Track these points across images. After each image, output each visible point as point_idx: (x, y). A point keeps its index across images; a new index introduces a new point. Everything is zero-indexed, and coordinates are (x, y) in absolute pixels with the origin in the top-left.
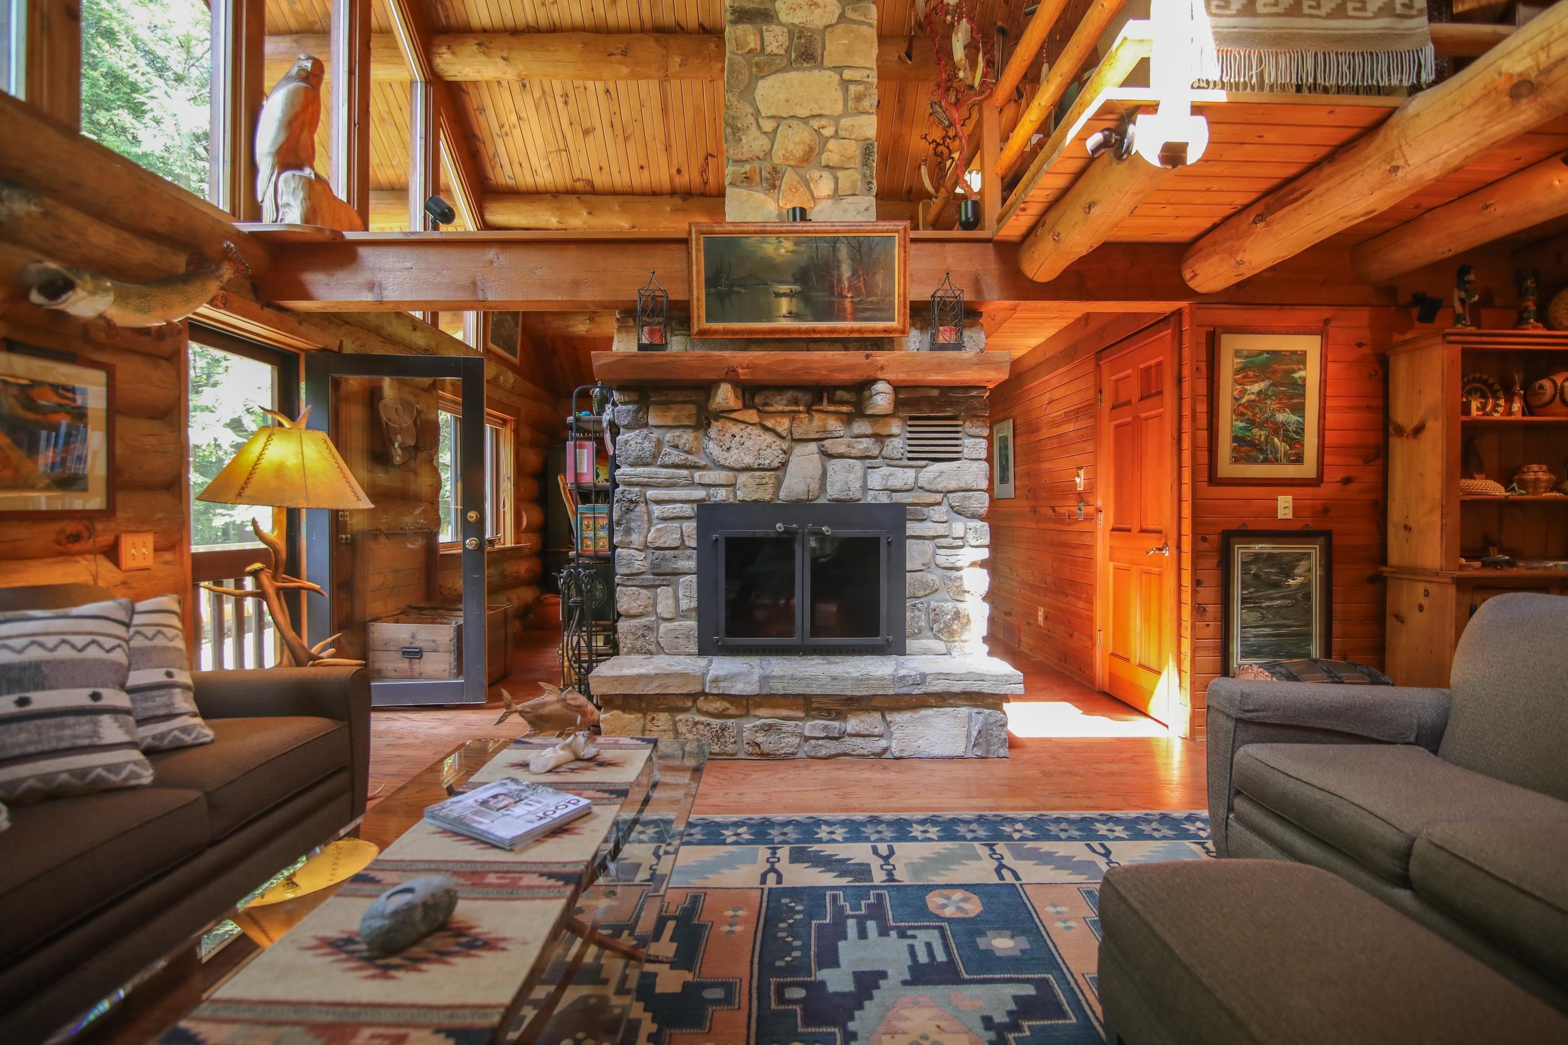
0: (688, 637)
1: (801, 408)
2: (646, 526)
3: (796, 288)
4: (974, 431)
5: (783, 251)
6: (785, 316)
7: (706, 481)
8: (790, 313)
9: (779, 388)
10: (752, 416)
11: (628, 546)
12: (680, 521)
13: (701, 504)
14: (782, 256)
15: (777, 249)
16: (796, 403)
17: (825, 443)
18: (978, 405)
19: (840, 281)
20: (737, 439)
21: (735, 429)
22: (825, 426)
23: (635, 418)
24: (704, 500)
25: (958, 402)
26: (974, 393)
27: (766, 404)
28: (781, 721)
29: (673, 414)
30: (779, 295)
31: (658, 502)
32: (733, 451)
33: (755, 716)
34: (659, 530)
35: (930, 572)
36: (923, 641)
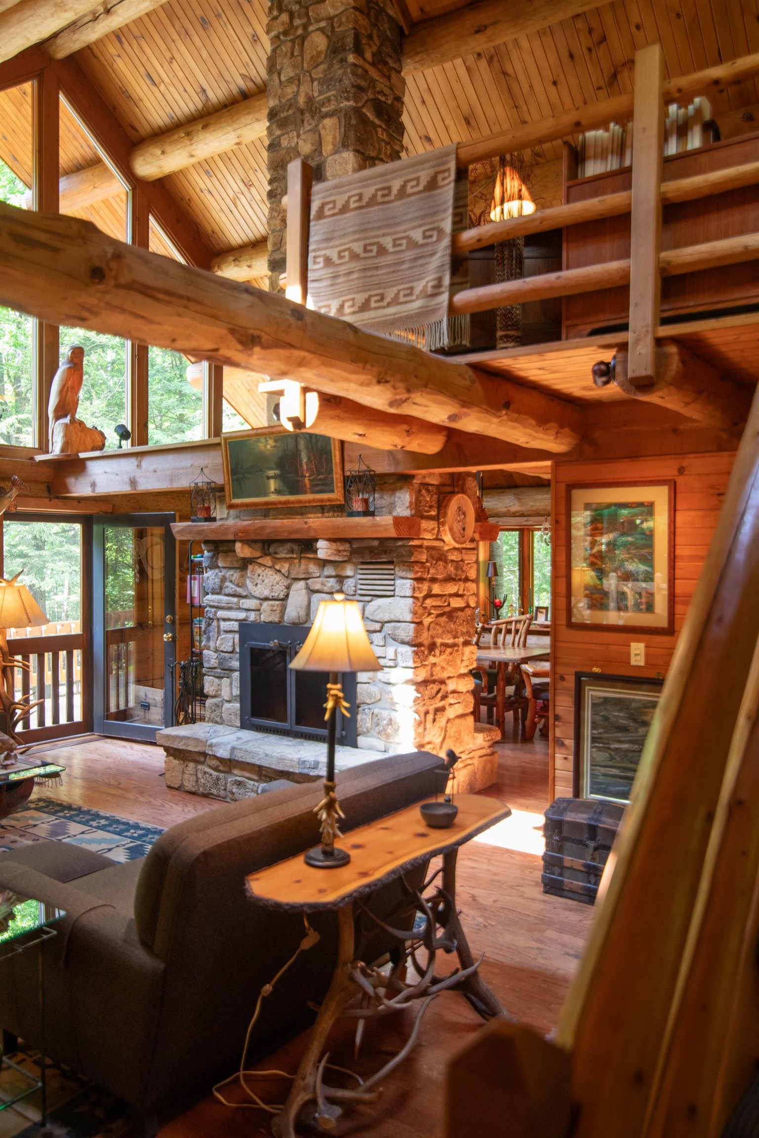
0: (236, 715)
1: (295, 556)
2: (216, 636)
3: (277, 472)
4: (403, 574)
5: (269, 447)
6: (273, 493)
7: (245, 606)
8: (276, 490)
9: (283, 542)
10: (267, 561)
11: (208, 648)
12: (233, 634)
13: (243, 624)
14: (268, 450)
15: (266, 446)
16: (292, 552)
17: (309, 581)
18: (404, 553)
19: (301, 465)
20: (261, 577)
21: (259, 570)
22: (307, 569)
23: (211, 562)
24: (244, 620)
25: (391, 550)
26: (400, 543)
27: (276, 553)
28: (246, 780)
29: (230, 559)
30: (269, 478)
31: (224, 620)
32: (259, 586)
33: (234, 774)
34: (222, 639)
35: (375, 685)
36: (369, 739)
